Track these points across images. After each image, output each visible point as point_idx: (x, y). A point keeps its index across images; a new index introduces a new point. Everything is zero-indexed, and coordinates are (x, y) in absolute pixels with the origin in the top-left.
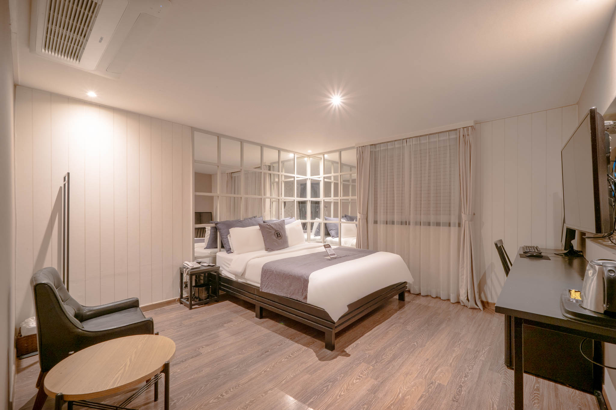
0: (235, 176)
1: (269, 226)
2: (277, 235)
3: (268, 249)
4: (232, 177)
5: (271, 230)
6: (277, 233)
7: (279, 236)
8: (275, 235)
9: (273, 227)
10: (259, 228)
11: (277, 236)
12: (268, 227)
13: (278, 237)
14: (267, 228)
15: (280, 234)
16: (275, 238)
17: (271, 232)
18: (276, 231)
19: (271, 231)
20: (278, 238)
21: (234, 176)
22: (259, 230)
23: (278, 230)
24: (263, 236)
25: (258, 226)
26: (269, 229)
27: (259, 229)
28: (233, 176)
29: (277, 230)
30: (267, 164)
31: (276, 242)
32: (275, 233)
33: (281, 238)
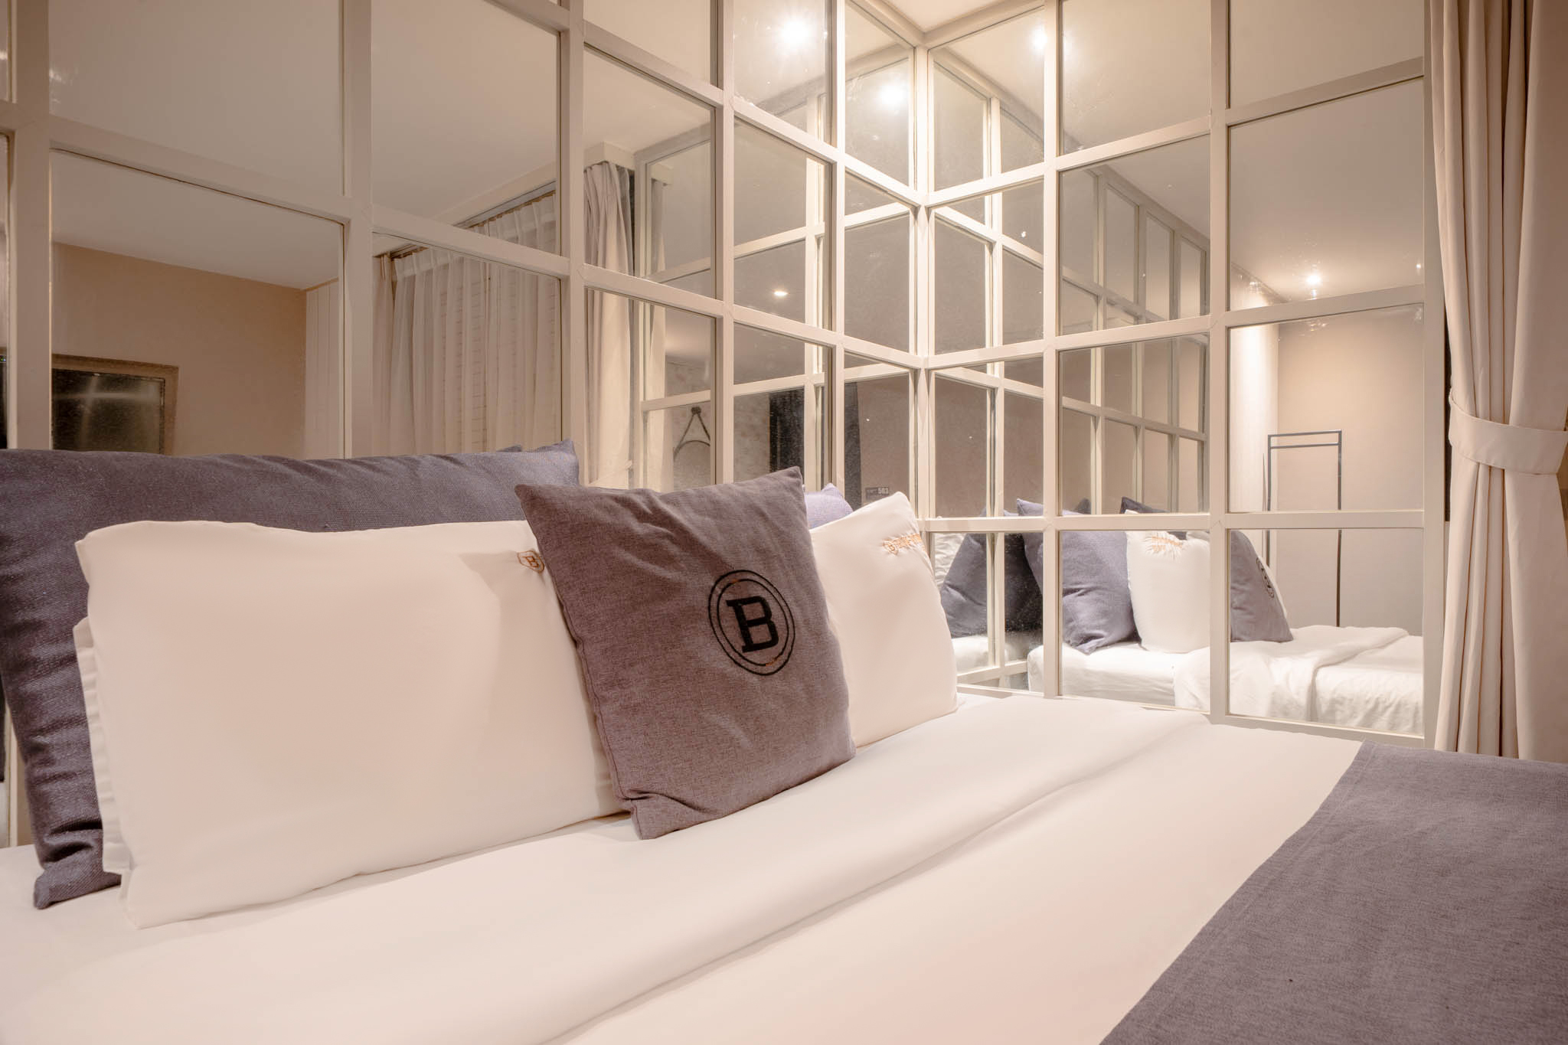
0: (414, 277)
1: (641, 516)
2: (745, 625)
3: (643, 795)
4: (394, 285)
5: (668, 560)
6: (736, 605)
7: (759, 634)
8: (714, 620)
9: (697, 533)
10: (533, 543)
11: (739, 644)
12: (639, 528)
13: (750, 646)
14: (627, 540)
15: (766, 619)
16: (714, 657)
17: (668, 589)
18: (727, 576)
19: (670, 574)
20: (754, 656)
21: (408, 273)
22: (524, 568)
23: (753, 563)
24: (576, 642)
25: (523, 525)
26: (649, 549)
27: (534, 561)
28: (399, 277)
29: (732, 562)
30: (615, 159)
31: (737, 707)
32: (715, 598)
33: (784, 657)
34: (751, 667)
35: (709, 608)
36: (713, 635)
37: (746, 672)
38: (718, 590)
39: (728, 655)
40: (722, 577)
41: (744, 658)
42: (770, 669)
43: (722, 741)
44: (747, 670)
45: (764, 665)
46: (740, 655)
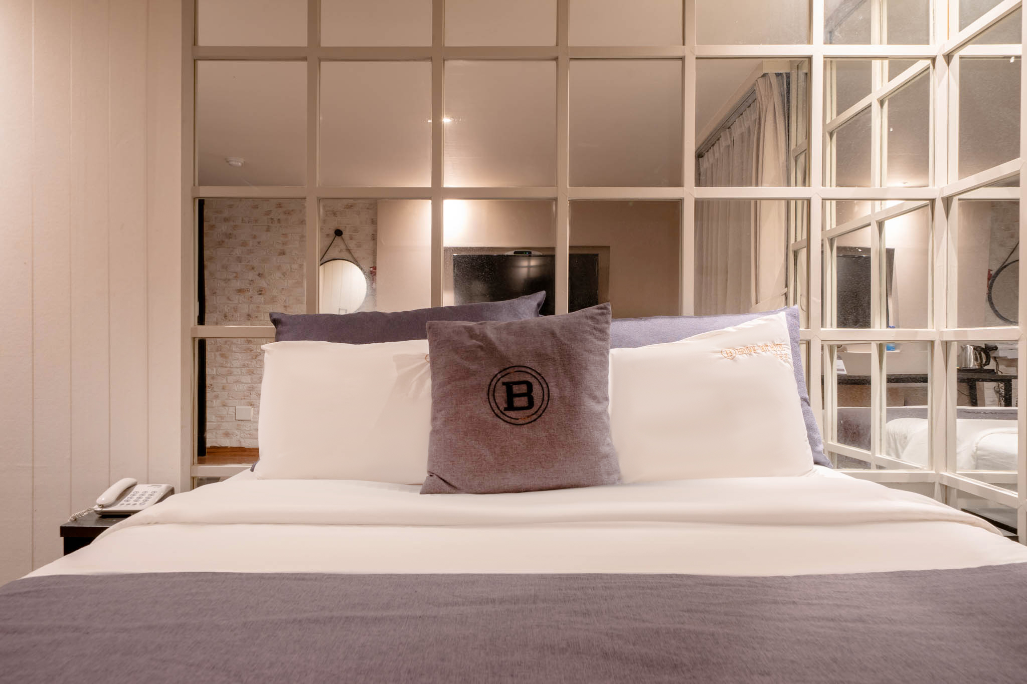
1: (474, 336)
2: (511, 396)
5: (475, 359)
8: (491, 392)
9: (499, 345)
12: (468, 342)
15: (528, 394)
18: (508, 369)
19: (474, 366)
23: (529, 362)
26: (467, 353)
29: (515, 361)
31: (490, 439)
32: (495, 380)
33: (535, 417)
34: (507, 419)
35: (490, 385)
36: (487, 400)
37: (502, 421)
38: (499, 376)
39: (493, 411)
40: (505, 369)
41: (504, 414)
42: (521, 422)
43: (475, 455)
44: (503, 420)
45: (518, 419)
46: (501, 412)
